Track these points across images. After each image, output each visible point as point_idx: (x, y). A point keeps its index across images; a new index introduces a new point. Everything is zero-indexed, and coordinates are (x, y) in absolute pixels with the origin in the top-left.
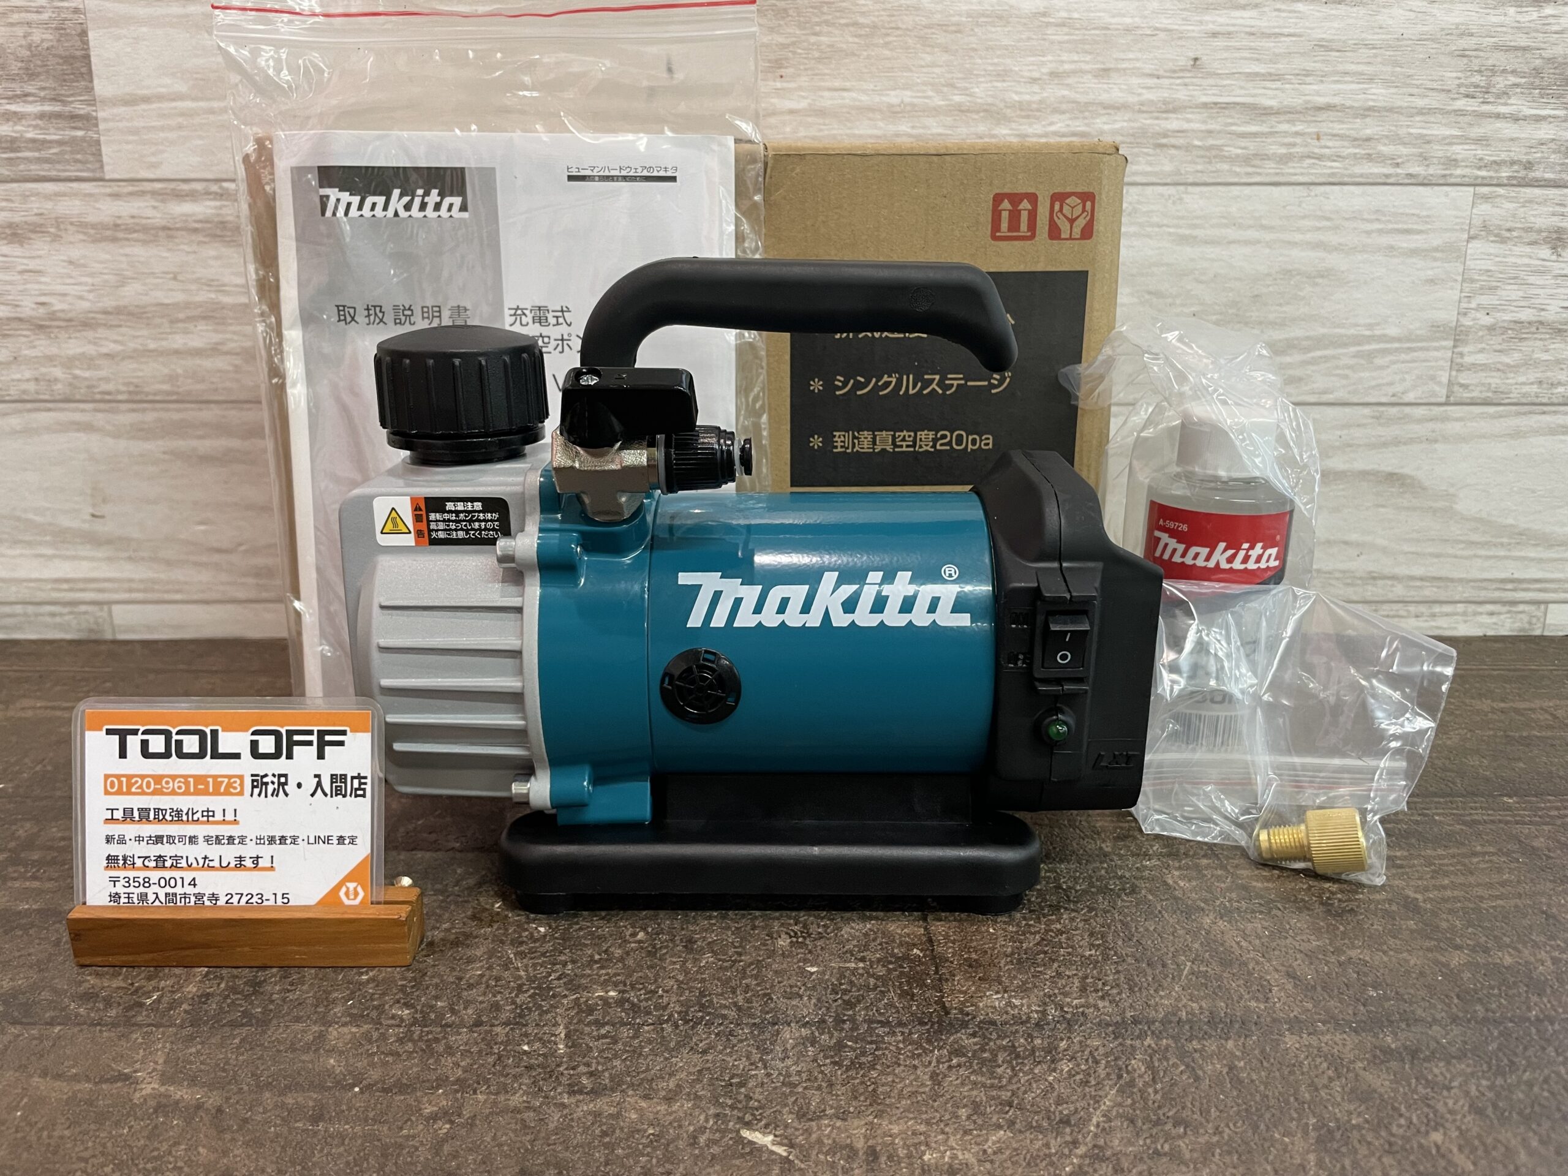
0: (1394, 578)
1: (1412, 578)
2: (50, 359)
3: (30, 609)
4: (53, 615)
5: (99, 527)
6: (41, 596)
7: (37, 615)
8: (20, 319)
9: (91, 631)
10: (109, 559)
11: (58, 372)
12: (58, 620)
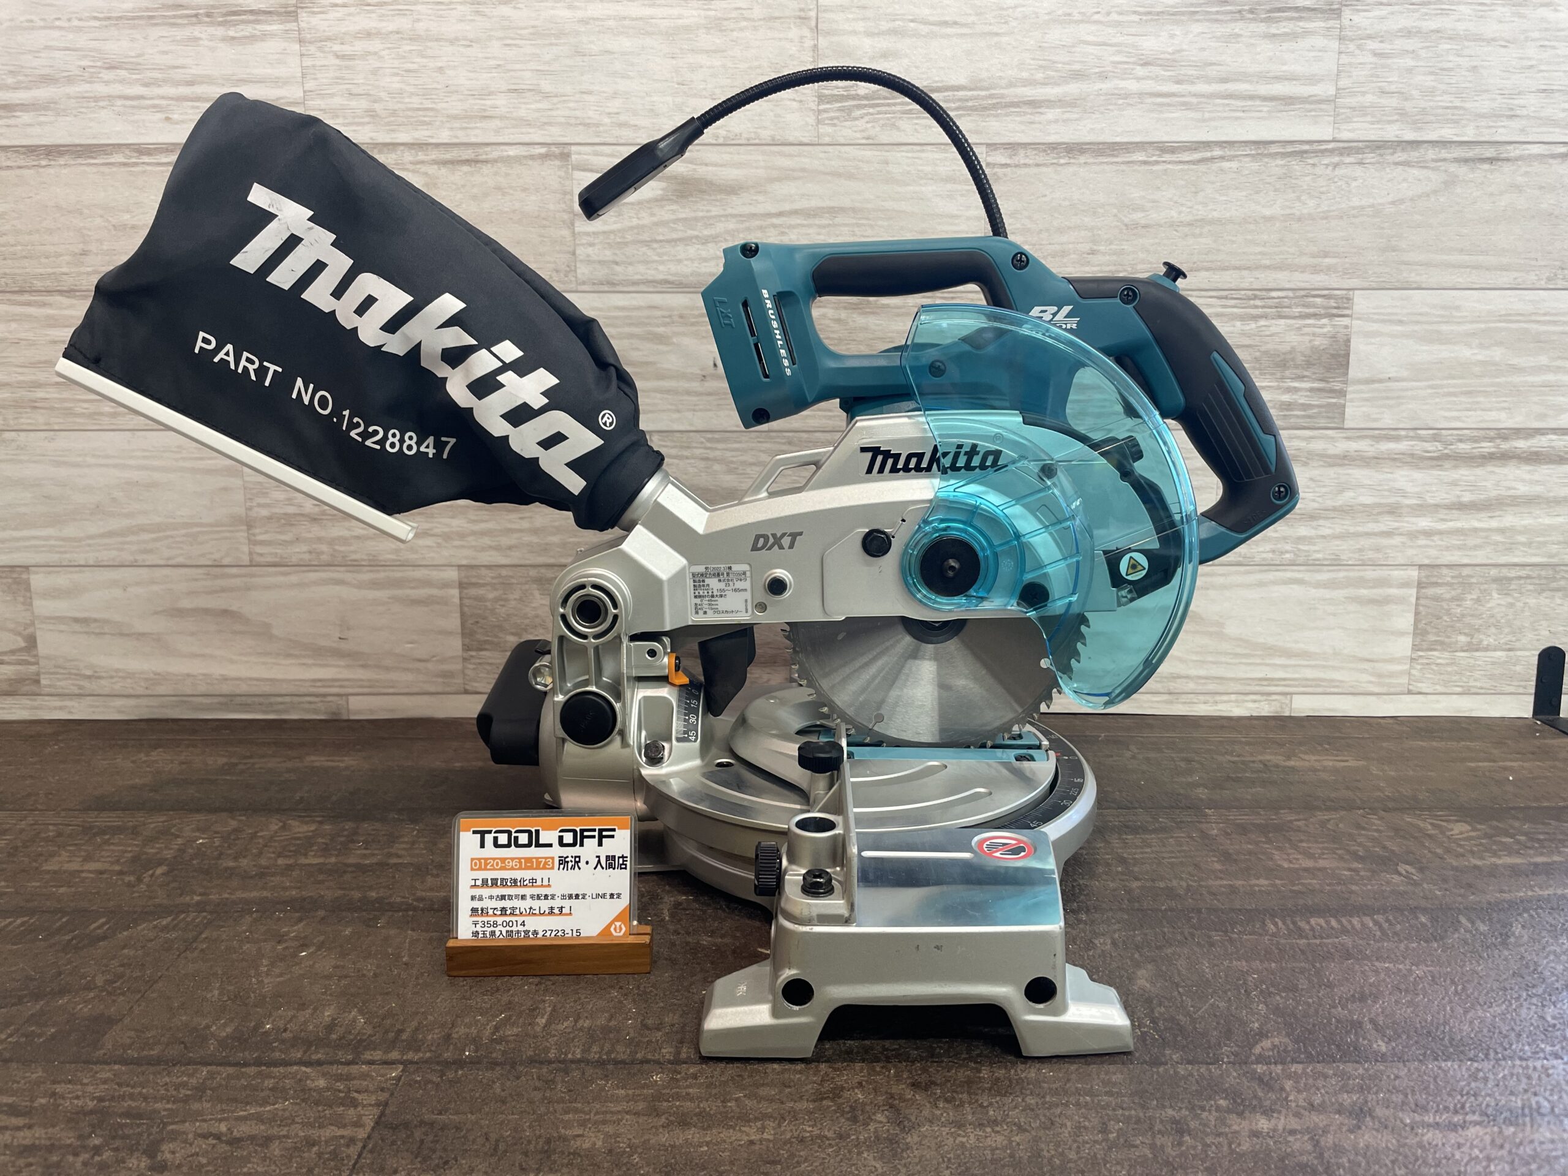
0: (1187, 677)
1: (1200, 677)
2: (320, 540)
3: (296, 699)
4: (310, 703)
5: (343, 645)
6: (303, 690)
7: (300, 703)
8: (302, 515)
9: (334, 713)
10: (348, 666)
11: (324, 548)
12: (313, 706)
